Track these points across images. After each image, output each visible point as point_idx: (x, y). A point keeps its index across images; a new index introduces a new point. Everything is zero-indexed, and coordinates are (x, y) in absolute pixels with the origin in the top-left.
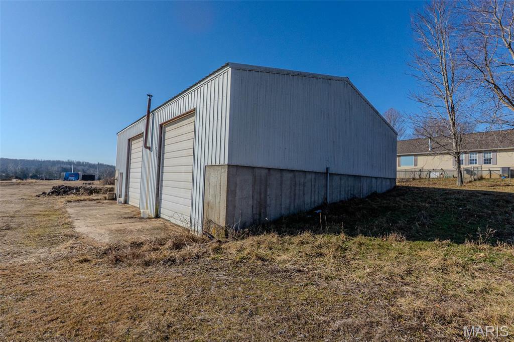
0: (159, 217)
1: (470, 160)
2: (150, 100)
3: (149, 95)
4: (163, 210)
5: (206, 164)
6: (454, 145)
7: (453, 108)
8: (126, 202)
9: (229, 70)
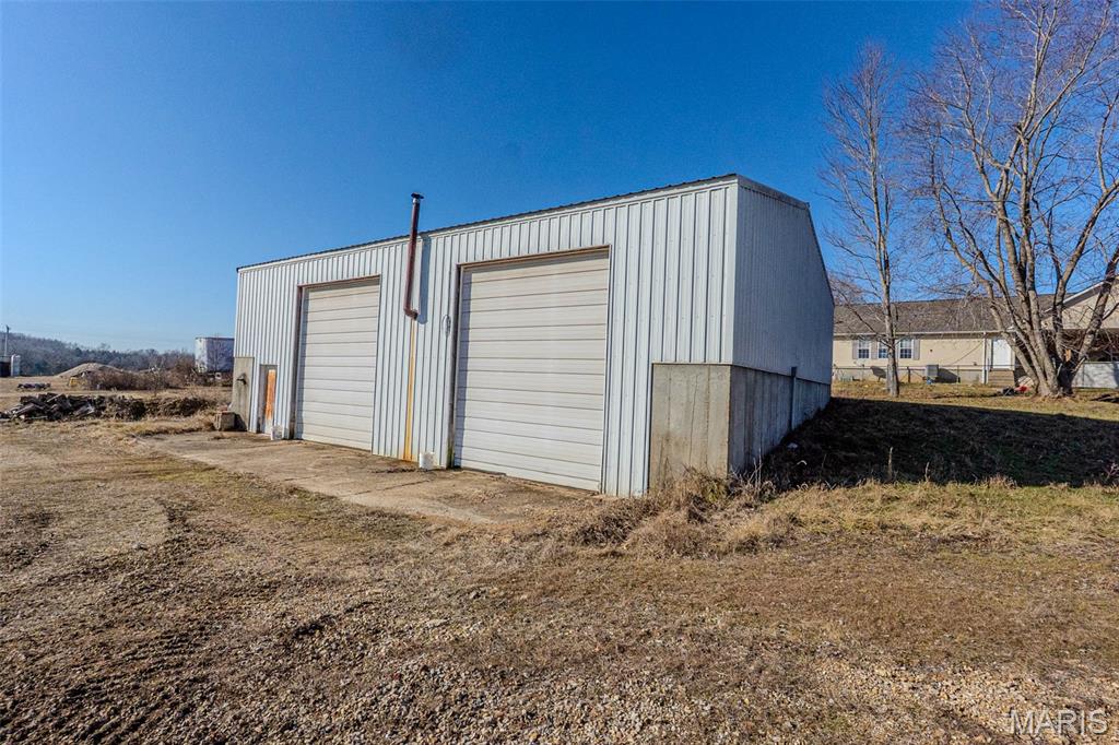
0: (458, 468)
1: (880, 351)
2: (418, 205)
3: (414, 196)
4: (465, 453)
5: (656, 359)
6: (888, 327)
7: (887, 262)
8: (293, 435)
9: (733, 188)
